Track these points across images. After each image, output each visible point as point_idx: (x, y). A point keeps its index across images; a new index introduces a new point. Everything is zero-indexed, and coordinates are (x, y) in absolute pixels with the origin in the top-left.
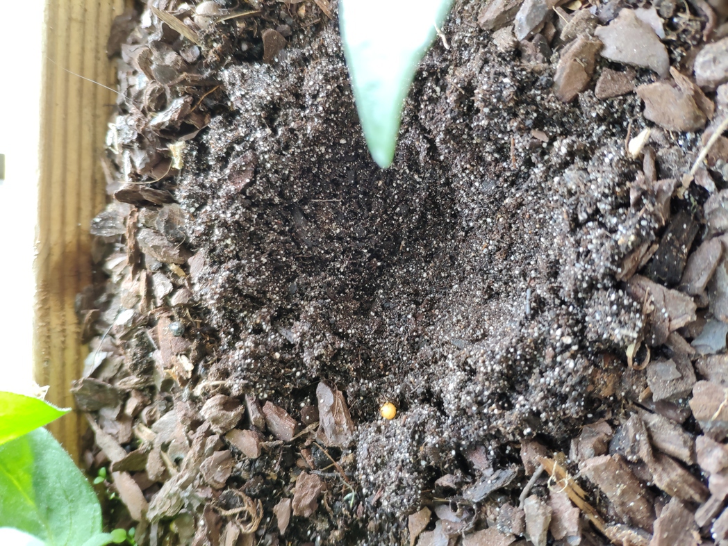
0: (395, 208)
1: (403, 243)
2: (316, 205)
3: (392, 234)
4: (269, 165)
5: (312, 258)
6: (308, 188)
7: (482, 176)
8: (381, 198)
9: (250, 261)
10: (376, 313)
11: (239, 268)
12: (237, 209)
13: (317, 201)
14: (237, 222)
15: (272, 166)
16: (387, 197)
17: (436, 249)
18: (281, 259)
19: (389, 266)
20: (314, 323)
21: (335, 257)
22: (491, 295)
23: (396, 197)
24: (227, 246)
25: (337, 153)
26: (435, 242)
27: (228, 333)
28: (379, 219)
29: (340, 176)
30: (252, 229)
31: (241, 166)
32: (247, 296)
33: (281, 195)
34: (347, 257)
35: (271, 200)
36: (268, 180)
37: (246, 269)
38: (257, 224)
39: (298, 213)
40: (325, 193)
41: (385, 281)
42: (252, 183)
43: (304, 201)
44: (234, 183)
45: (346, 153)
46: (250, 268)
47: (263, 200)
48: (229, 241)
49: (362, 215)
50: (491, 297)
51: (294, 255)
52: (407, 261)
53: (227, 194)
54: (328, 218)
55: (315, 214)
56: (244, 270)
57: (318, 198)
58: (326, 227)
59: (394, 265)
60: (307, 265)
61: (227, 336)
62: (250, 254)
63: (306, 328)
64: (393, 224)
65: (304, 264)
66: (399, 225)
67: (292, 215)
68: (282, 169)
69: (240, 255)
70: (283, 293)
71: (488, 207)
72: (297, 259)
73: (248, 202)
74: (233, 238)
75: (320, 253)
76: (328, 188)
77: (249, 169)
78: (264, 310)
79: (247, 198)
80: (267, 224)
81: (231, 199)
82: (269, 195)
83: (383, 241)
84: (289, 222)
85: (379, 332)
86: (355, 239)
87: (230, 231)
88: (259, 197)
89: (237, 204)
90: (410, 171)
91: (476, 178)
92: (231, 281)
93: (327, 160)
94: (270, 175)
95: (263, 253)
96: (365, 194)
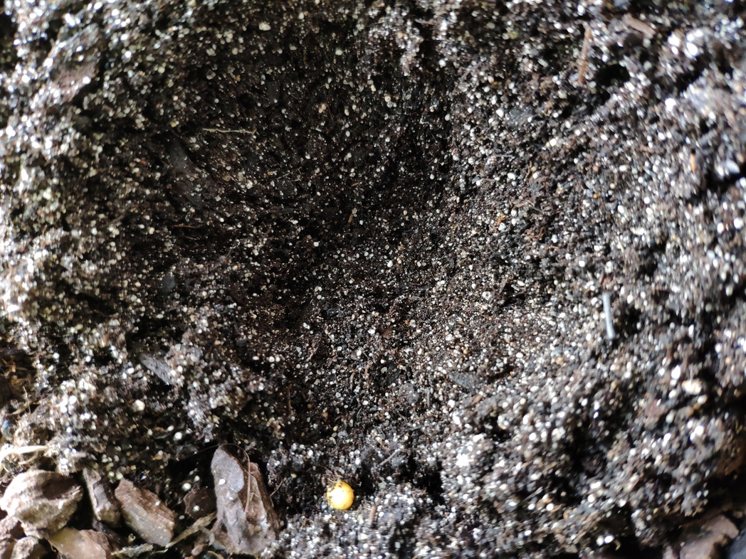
0: (344, 154)
1: (355, 211)
2: (209, 137)
3: (338, 196)
4: (128, 55)
5: (203, 230)
6: (197, 106)
7: (513, 98)
8: (323, 134)
9: (87, 233)
10: (313, 326)
11: (66, 245)
12: (65, 132)
13: (212, 130)
14: (63, 158)
15: (135, 57)
16: (333, 133)
17: (406, 222)
18: (145, 229)
19: (332, 248)
20: (209, 348)
21: (243, 229)
22: (511, 298)
23: (348, 134)
24: (43, 203)
25: (254, 48)
26: (405, 212)
27: (48, 362)
28: (318, 170)
29: (254, 90)
30: (93, 172)
31: (75, 55)
32: (83, 296)
33: (149, 112)
34: (264, 230)
35: (130, 120)
36: (126, 83)
37: (81, 247)
38: (103, 163)
39: (179, 148)
40: (226, 118)
41: (326, 272)
42: (95, 86)
43: (190, 128)
44: (61, 86)
45: (268, 49)
46: (87, 245)
47: (115, 119)
48: (47, 194)
49: (289, 162)
50: (509, 302)
51: (170, 224)
52: (360, 240)
53: (45, 105)
54: (231, 164)
55: (208, 155)
56: (75, 249)
57: (214, 127)
58: (227, 178)
59: (340, 246)
60: (193, 242)
61: (47, 367)
62: (87, 220)
63: (194, 358)
64: (339, 181)
65: (187, 241)
66: (350, 182)
67: (167, 152)
68: (154, 63)
69: (69, 220)
70: (149, 291)
71: (513, 154)
72: (175, 232)
73: (84, 121)
74: (56, 188)
75: (217, 222)
76: (233, 111)
77: (89, 58)
78: (114, 323)
79: (83, 113)
80: (122, 164)
81: (54, 113)
82: (127, 111)
83: (323, 206)
84: (162, 165)
85: (321, 357)
86: (277, 200)
87: (49, 174)
88: (106, 112)
89: (65, 123)
90: (378, 88)
91: (499, 101)
92: (51, 268)
93: (234, 58)
94: (130, 74)
95: (111, 218)
96: (294, 125)
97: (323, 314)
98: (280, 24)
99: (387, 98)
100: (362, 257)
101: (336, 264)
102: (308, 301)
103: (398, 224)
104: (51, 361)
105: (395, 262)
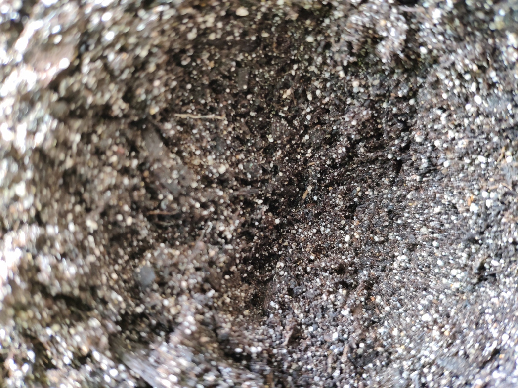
0: (302, 136)
1: (310, 188)
2: (181, 123)
3: (296, 175)
4: (109, 36)
5: (176, 217)
6: (173, 91)
8: (286, 118)
9: (64, 227)
11: (41, 243)
12: (39, 121)
13: (183, 116)
14: (38, 150)
15: (117, 38)
16: (294, 118)
18: (124, 220)
19: (290, 223)
21: (215, 213)
23: (309, 117)
24: (16, 199)
27: (21, 361)
28: (280, 152)
29: (224, 77)
30: (69, 163)
31: (51, 36)
32: (60, 296)
33: (128, 97)
35: (107, 107)
36: (106, 67)
37: (58, 246)
38: (80, 153)
39: (154, 135)
40: (197, 103)
42: (73, 70)
43: (165, 114)
44: (36, 69)
46: (64, 242)
48: (20, 189)
49: (253, 145)
51: (146, 210)
53: (19, 92)
54: (201, 148)
55: (179, 139)
56: (52, 246)
57: (185, 112)
58: (196, 162)
60: (166, 228)
62: (62, 215)
64: (296, 161)
65: (160, 227)
67: (143, 139)
68: (137, 45)
69: (44, 217)
70: (125, 282)
72: (150, 218)
73: (62, 108)
74: (32, 182)
75: (192, 207)
76: (203, 96)
77: (68, 39)
78: (95, 323)
79: (60, 100)
80: (98, 152)
81: (28, 100)
82: (107, 96)
83: (283, 186)
84: (138, 152)
86: (244, 182)
87: (23, 167)
88: (85, 99)
89: (40, 110)
93: (210, 43)
94: (111, 57)
95: (89, 210)
96: (259, 110)
97: (290, 292)
98: (258, 10)
99: (355, 84)
100: (319, 231)
101: (293, 240)
102: (272, 277)
103: (351, 200)
104: (25, 360)
105: (352, 237)
